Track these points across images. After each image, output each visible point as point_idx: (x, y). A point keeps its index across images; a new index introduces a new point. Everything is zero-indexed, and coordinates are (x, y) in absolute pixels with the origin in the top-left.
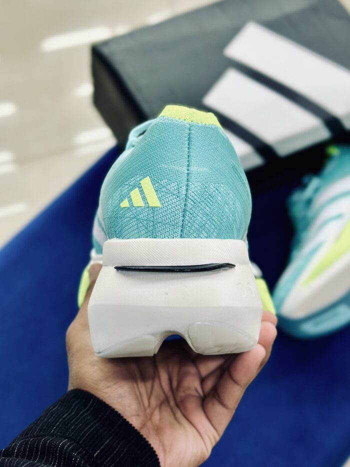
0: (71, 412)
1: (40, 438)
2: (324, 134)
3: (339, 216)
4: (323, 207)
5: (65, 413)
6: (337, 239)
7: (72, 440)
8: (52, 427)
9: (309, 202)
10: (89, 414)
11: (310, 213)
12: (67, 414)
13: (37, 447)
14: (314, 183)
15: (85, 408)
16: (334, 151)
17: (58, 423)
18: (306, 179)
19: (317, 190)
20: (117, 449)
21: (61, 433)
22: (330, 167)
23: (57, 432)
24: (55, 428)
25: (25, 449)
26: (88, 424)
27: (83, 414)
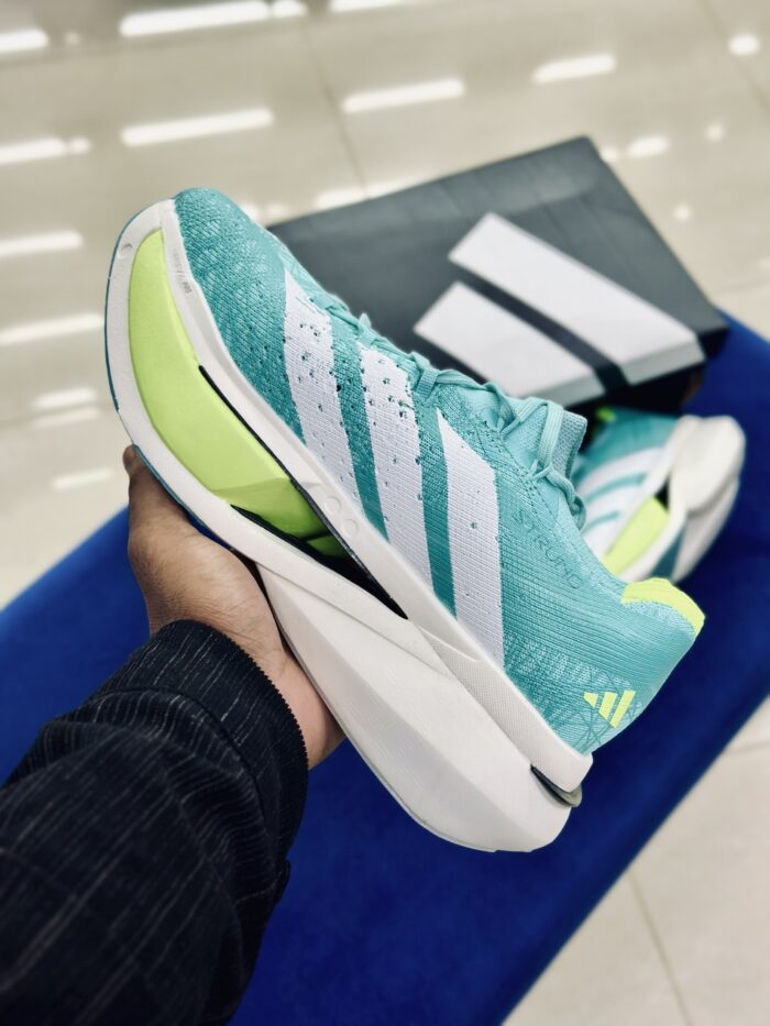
0: (181, 655)
3: (613, 516)
6: (609, 550)
7: (187, 696)
12: (175, 657)
13: (134, 703)
16: (607, 415)
25: (113, 706)
26: (209, 672)
27: (199, 656)
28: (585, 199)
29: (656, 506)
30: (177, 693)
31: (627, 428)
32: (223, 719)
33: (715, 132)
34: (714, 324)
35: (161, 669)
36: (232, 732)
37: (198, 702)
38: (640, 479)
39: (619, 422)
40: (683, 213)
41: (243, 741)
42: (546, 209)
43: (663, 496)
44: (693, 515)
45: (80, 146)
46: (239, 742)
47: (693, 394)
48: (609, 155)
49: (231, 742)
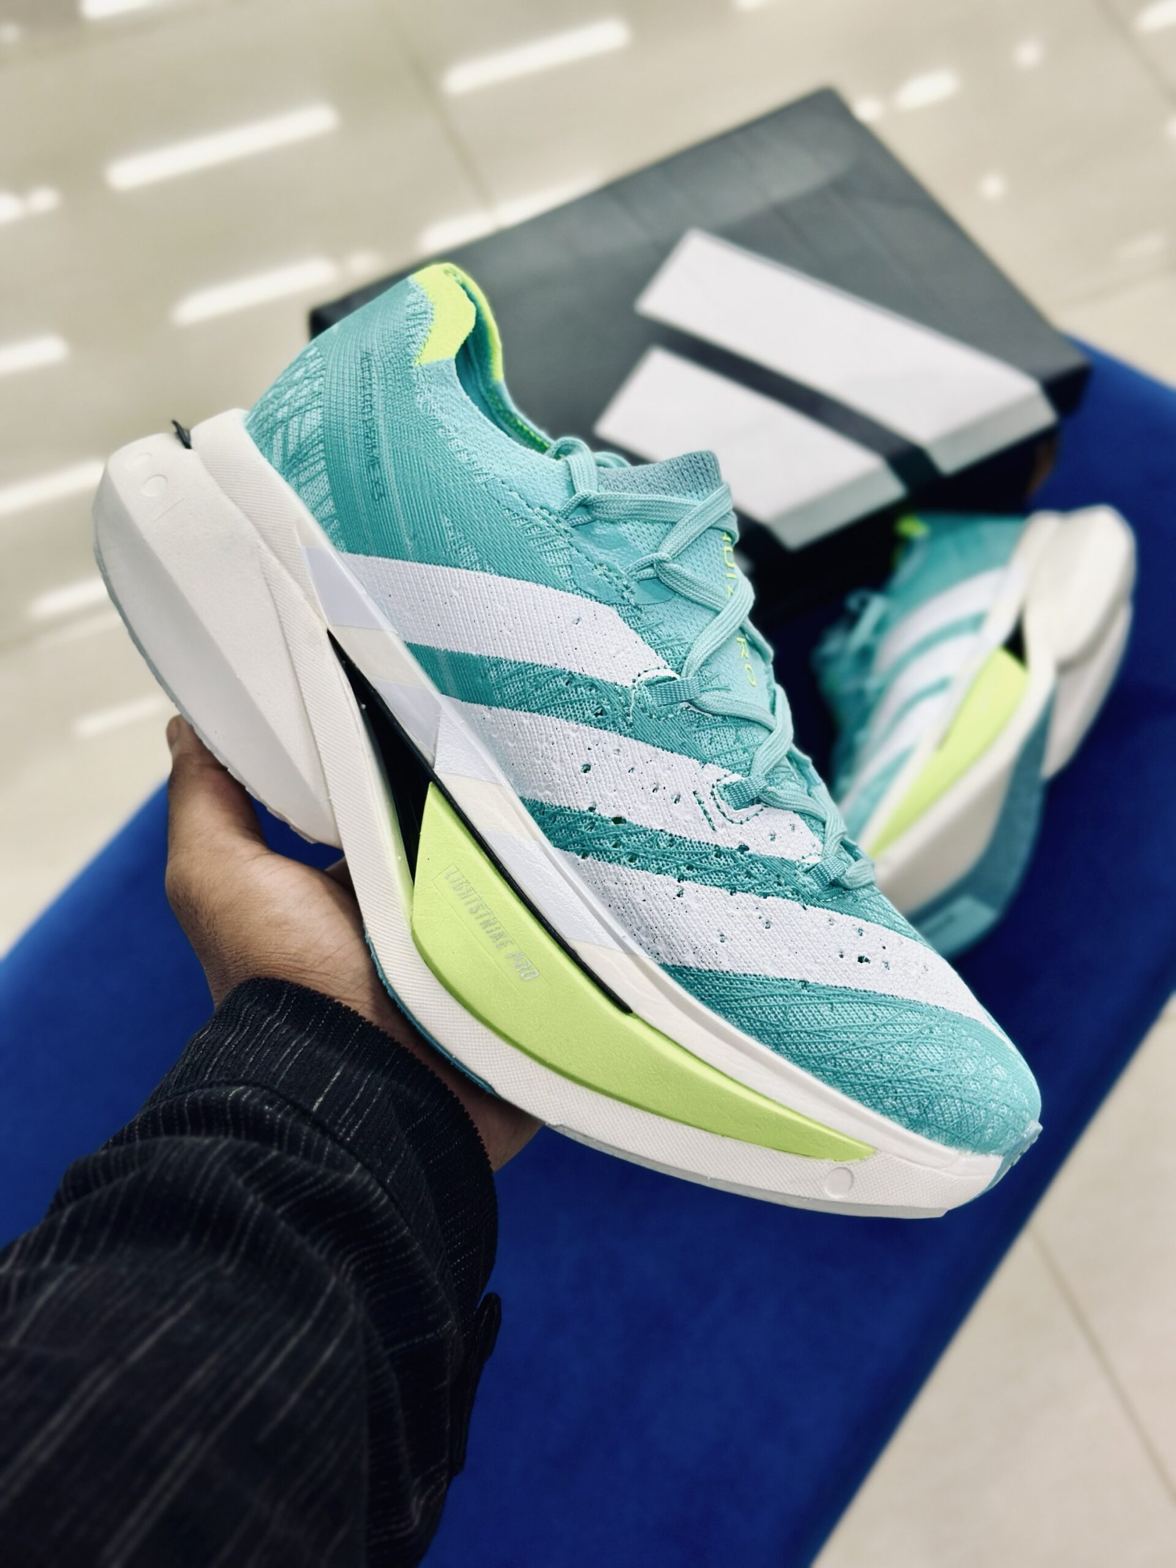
0: (241, 1030)
1: (180, 1096)
2: (891, 489)
3: (942, 685)
4: (900, 666)
5: (229, 1035)
6: (942, 742)
7: (256, 1085)
8: (203, 1070)
9: (866, 655)
10: (285, 1022)
11: (872, 683)
14: (876, 607)
15: (272, 1012)
16: (914, 528)
17: (216, 1060)
18: (853, 603)
19: (881, 627)
20: (362, 1090)
21: (227, 1075)
22: (907, 569)
23: (218, 1076)
24: (210, 1069)
26: (286, 1044)
27: (269, 1026)
28: (839, 187)
29: (1007, 661)
30: (238, 1084)
31: (947, 544)
32: (315, 1107)
33: (1028, 54)
34: (1067, 361)
35: (214, 1056)
36: (334, 1122)
37: (272, 1091)
38: (977, 622)
39: (934, 536)
40: (993, 187)
41: (352, 1134)
42: (780, 211)
43: (1016, 645)
44: (1066, 668)
45: (44, 200)
46: (347, 1134)
47: (1043, 478)
48: (866, 110)
49: (334, 1137)
